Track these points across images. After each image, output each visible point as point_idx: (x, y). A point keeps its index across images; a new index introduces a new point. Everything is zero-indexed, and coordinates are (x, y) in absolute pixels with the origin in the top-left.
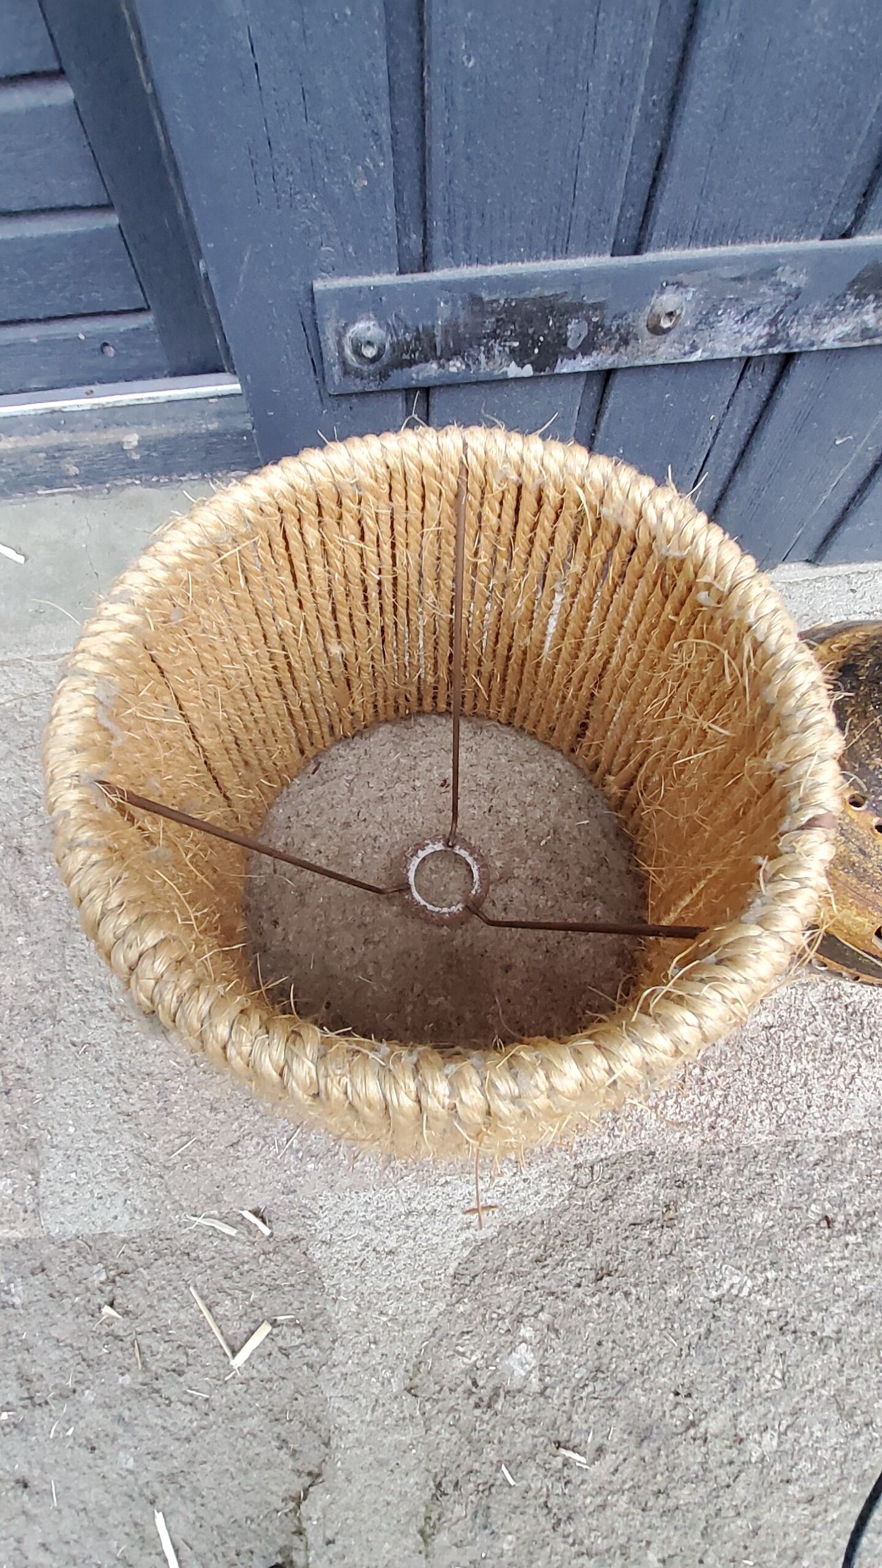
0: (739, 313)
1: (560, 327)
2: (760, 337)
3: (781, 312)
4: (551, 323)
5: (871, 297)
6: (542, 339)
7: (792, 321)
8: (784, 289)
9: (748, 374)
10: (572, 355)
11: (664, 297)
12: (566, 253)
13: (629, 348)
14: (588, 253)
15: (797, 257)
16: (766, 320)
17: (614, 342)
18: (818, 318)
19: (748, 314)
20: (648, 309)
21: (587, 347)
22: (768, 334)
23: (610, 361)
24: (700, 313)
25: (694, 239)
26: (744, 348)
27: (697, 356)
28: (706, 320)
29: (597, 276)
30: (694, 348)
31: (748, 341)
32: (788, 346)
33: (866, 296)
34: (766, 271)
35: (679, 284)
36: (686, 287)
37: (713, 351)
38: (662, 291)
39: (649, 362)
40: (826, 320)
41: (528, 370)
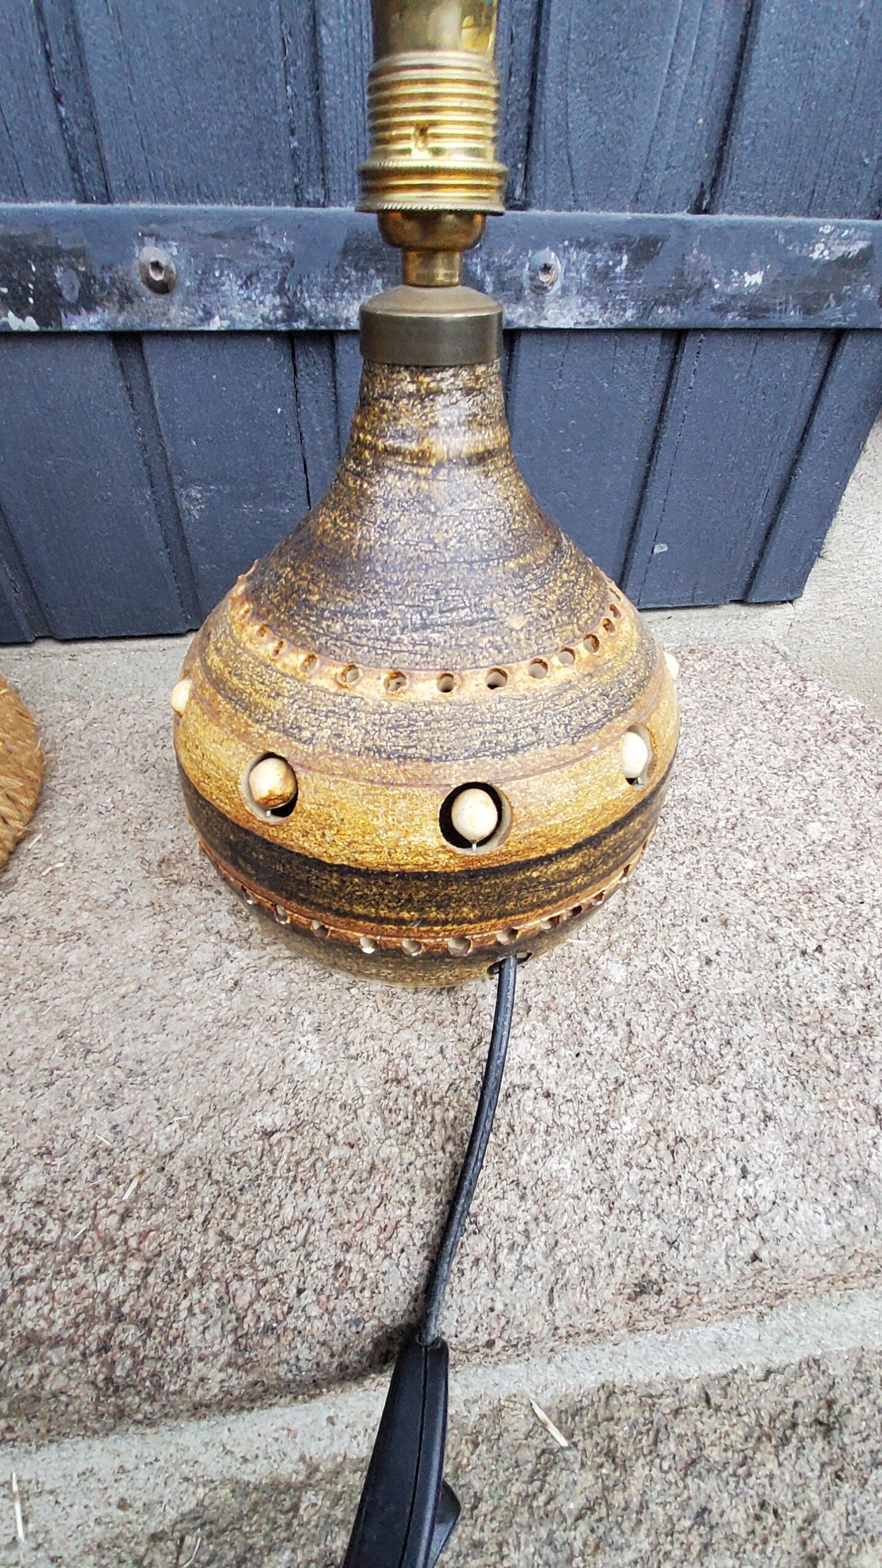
0: (239, 276)
1: (45, 275)
2: (275, 308)
3: (284, 280)
4: (34, 269)
5: (372, 271)
6: (31, 286)
7: (302, 293)
8: (273, 253)
9: (301, 366)
10: (74, 309)
11: (145, 249)
12: (26, 197)
13: (136, 308)
14: (47, 198)
15: (268, 218)
16: (272, 288)
17: (116, 299)
18: (327, 293)
19: (249, 278)
20: (136, 263)
21: (87, 302)
22: (282, 305)
23: (121, 320)
24: (196, 273)
25: (157, 195)
26: (265, 319)
27: (216, 324)
28: (205, 283)
29: (64, 220)
30: (208, 315)
31: (263, 310)
32: (311, 321)
33: (365, 270)
34: (245, 232)
35: (158, 239)
36: (165, 240)
37: (232, 319)
38: (142, 244)
39: (165, 326)
40: (337, 294)
41: (31, 324)
